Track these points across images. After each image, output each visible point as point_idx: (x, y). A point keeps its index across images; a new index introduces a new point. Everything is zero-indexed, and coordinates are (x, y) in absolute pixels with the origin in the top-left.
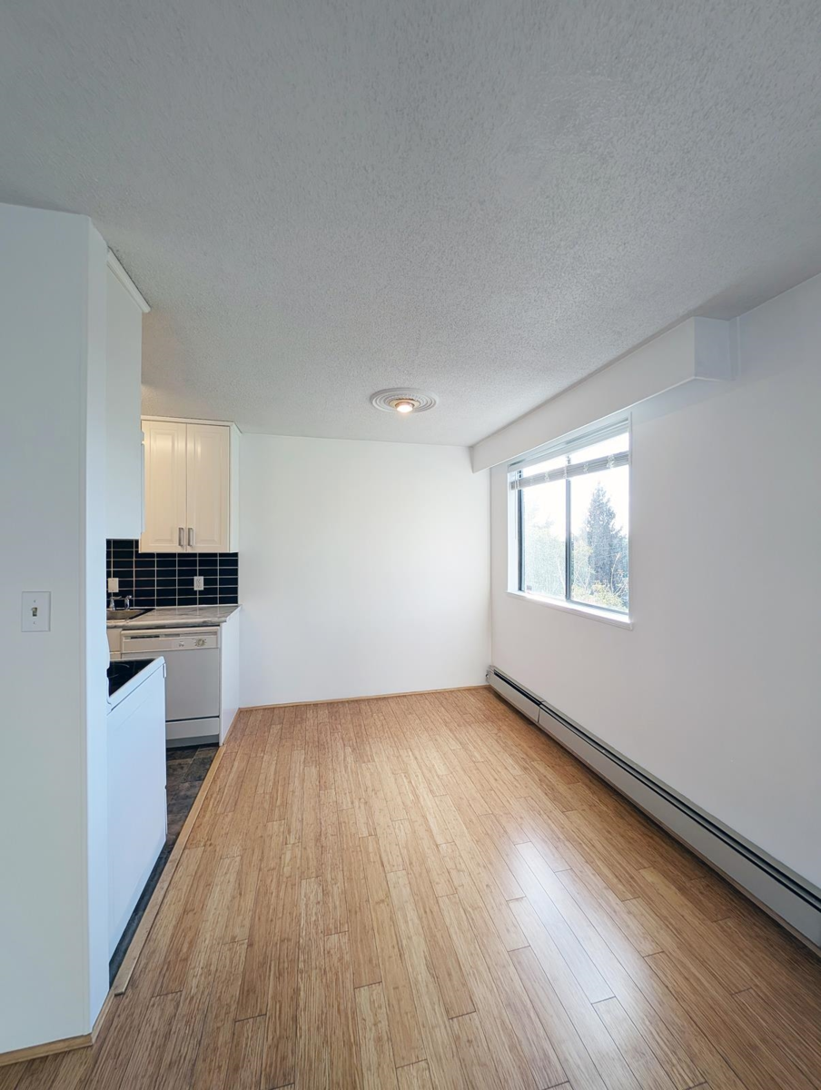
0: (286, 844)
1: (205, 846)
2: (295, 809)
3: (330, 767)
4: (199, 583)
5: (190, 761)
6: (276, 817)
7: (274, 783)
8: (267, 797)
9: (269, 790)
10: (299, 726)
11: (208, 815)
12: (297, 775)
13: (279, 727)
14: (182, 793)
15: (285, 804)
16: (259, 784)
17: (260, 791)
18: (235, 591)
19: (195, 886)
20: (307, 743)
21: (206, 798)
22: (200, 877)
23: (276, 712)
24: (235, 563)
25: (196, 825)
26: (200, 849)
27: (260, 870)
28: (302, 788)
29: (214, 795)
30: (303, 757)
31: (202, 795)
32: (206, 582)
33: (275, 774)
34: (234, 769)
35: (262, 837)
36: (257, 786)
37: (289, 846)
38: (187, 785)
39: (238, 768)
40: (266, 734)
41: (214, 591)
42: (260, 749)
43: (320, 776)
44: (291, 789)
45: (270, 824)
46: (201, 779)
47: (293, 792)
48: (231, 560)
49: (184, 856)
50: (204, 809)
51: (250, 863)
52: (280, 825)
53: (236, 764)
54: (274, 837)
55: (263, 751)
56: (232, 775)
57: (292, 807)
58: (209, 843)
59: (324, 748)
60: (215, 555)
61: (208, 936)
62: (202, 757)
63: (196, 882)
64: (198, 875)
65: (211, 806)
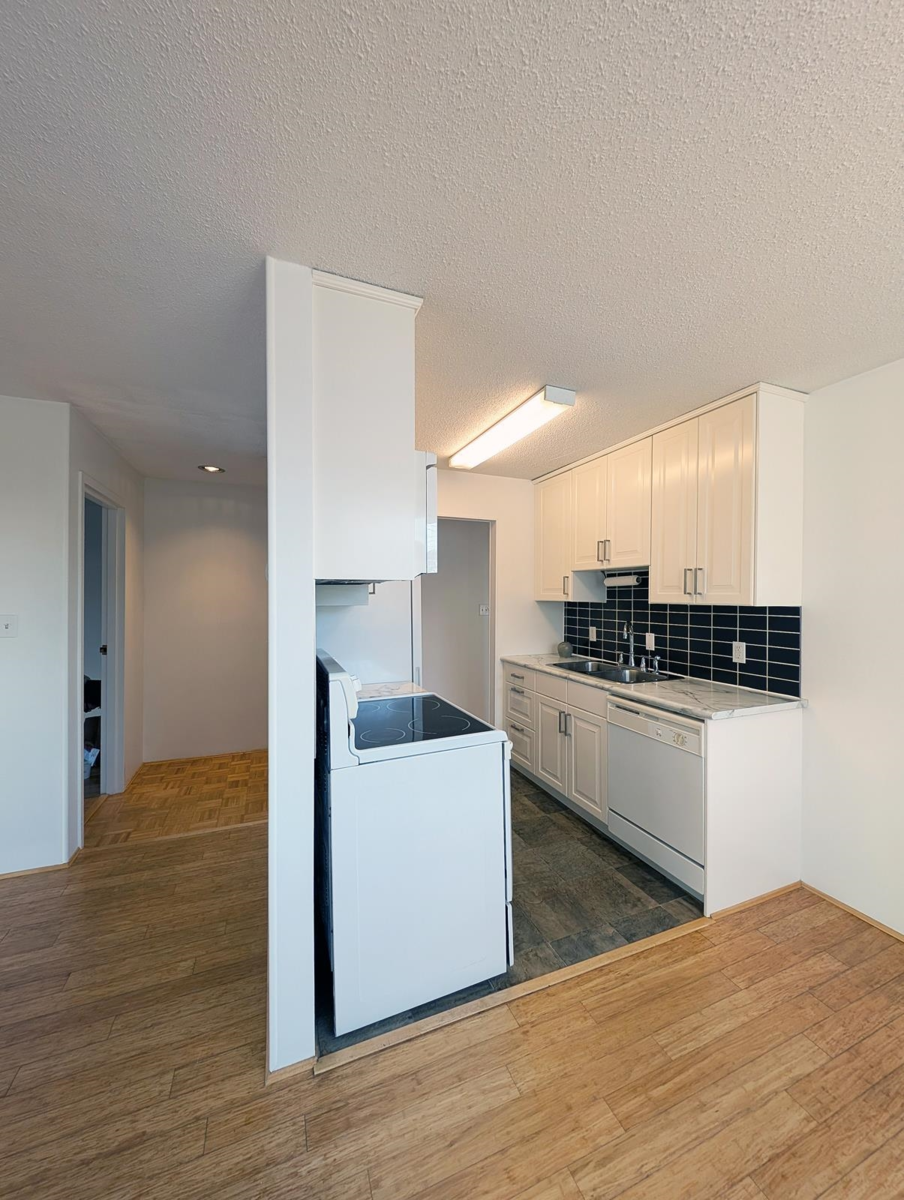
0: (573, 1173)
1: (521, 1026)
2: (665, 1138)
3: (843, 1162)
4: (739, 653)
5: (652, 904)
6: (624, 1109)
7: (698, 1051)
8: (658, 1060)
9: (674, 1054)
10: (883, 1001)
11: (573, 992)
12: (750, 1086)
13: (836, 966)
14: (594, 937)
15: (662, 1108)
16: (675, 1027)
17: (662, 1039)
18: (795, 673)
19: (454, 1060)
20: (854, 1051)
21: (601, 969)
22: (471, 1055)
23: (867, 936)
24: (796, 625)
25: (549, 991)
26: (513, 1024)
27: (503, 1151)
28: (726, 1123)
29: (612, 976)
30: (810, 1068)
31: (600, 961)
32: (749, 652)
33: (718, 1039)
34: (678, 967)
35: (570, 1108)
36: (669, 1024)
37: (571, 1184)
38: (611, 931)
39: (684, 969)
40: (794, 959)
41: (760, 668)
42: (751, 973)
43: (790, 1149)
44: (705, 1097)
45: (603, 1106)
46: (630, 938)
47: (702, 1107)
48: (787, 620)
49: (498, 1011)
50: (581, 979)
51: (513, 1121)
52: (610, 1131)
53: (691, 961)
54: (577, 1136)
55: (752, 981)
56: (663, 972)
57: (663, 1128)
58: (528, 1027)
59: (883, 1108)
60: (733, 609)
61: (383, 1134)
62: (670, 911)
63: (460, 1056)
64: (472, 1051)
65: (590, 985)
